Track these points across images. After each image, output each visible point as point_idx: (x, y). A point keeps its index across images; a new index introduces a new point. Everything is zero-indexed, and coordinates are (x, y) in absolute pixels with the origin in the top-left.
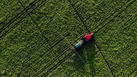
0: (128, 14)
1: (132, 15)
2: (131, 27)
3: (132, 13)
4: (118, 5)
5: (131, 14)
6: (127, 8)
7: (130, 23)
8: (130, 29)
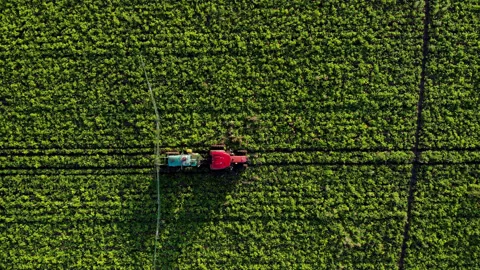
0: (32, 187)
1: (40, 200)
2: (11, 230)
3: (48, 194)
4: (23, 140)
5: (38, 195)
6: (42, 168)
7: (20, 217)
8: (5, 233)
